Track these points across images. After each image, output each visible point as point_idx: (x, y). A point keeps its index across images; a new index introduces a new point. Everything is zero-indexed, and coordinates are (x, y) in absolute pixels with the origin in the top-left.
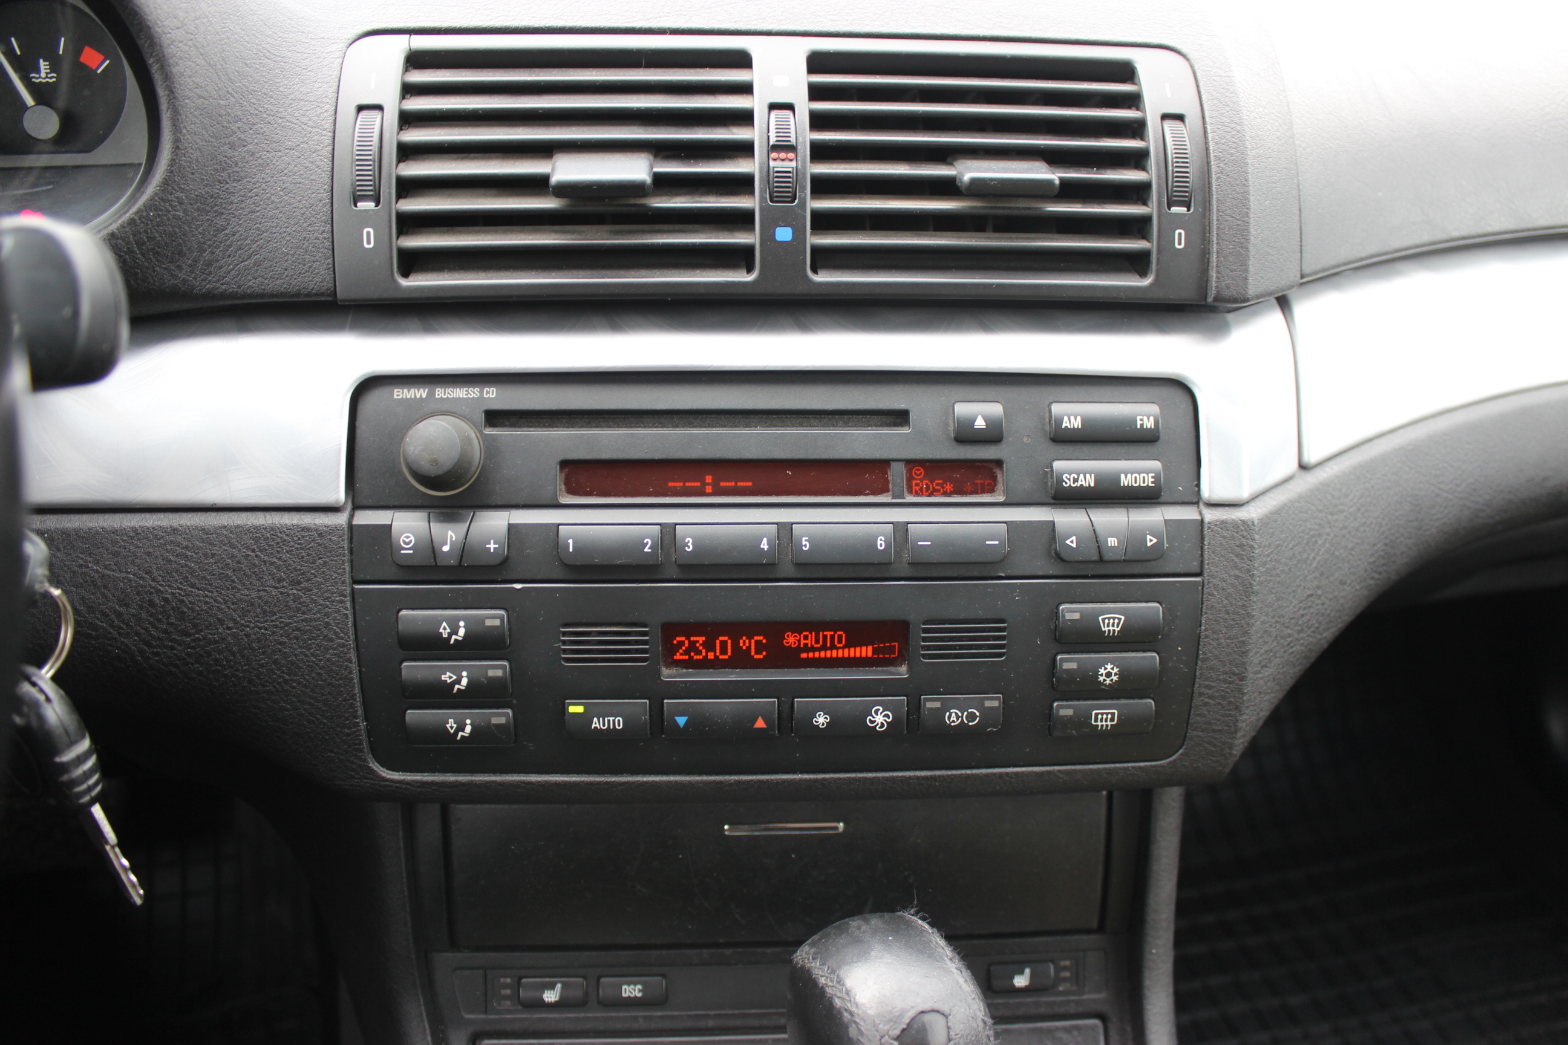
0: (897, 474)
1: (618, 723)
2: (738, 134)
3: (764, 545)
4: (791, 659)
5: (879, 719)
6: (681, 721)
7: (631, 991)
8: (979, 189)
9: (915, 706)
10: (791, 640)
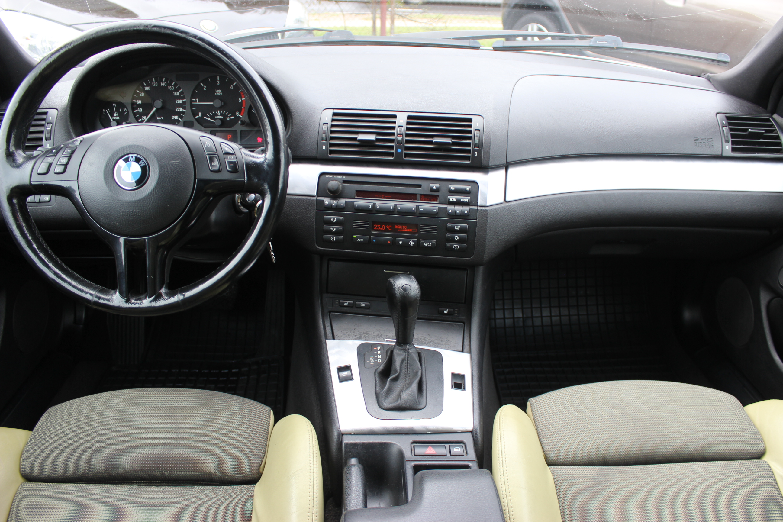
0: (418, 196)
1: (362, 240)
2: (392, 131)
3: (392, 208)
4: (396, 231)
5: (412, 243)
6: (374, 240)
7: (363, 304)
8: (436, 143)
9: (419, 241)
10: (396, 227)
